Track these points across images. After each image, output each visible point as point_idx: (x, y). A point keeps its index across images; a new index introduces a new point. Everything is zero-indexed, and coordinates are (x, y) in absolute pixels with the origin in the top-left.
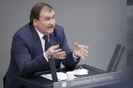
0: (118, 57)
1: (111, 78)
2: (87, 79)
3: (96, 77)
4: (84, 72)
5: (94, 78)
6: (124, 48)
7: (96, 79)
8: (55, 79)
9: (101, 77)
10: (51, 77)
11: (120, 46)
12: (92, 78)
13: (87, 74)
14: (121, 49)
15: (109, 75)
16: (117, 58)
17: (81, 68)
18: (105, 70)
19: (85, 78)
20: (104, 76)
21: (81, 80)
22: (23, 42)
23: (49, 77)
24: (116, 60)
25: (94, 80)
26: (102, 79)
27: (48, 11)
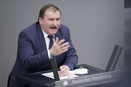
0: (116, 57)
1: (109, 76)
2: (87, 78)
3: (95, 76)
4: (84, 71)
5: (93, 77)
6: (122, 48)
7: (95, 78)
8: (57, 78)
9: (100, 76)
11: (118, 46)
12: (91, 77)
13: (87, 73)
14: (119, 49)
15: (107, 74)
16: (115, 58)
17: (81, 68)
18: (104, 69)
19: (85, 77)
20: (103, 75)
21: (81, 79)
24: (115, 60)
25: (93, 79)
26: (101, 78)
27: (53, 11)
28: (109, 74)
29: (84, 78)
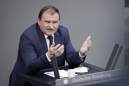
0: (116, 55)
1: (109, 75)
2: (87, 76)
3: (95, 75)
5: (93, 76)
6: (122, 47)
7: (95, 77)
8: (57, 76)
9: (100, 74)
10: (53, 75)
11: (118, 45)
12: (91, 76)
13: (87, 72)
14: (119, 48)
15: (107, 73)
16: (115, 57)
18: (104, 68)
20: (103, 74)
21: (81, 77)
22: (30, 42)
23: (51, 74)
24: (115, 59)
25: (94, 77)
26: (101, 77)
27: (50, 13)
28: (109, 73)
29: (84, 77)
